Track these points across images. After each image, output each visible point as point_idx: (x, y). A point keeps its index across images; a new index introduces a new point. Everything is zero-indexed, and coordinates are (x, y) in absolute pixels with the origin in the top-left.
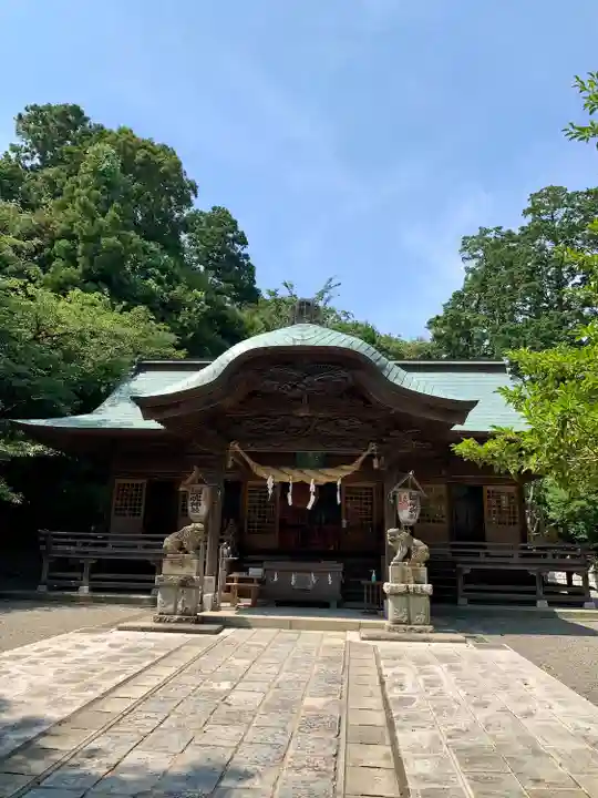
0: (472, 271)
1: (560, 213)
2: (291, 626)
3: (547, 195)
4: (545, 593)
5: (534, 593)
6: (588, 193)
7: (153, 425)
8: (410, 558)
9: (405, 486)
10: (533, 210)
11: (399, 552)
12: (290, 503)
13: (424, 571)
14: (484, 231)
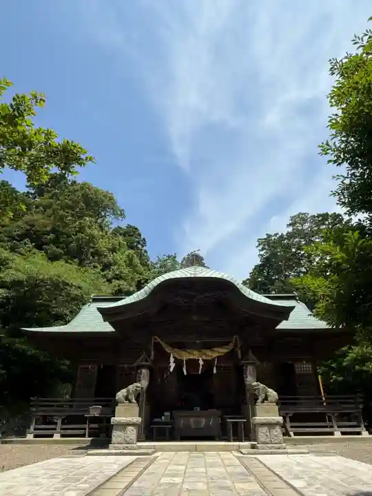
0: (262, 255)
1: (306, 226)
2: (196, 449)
4: (339, 427)
5: (332, 427)
6: (318, 216)
8: (267, 400)
10: (292, 225)
11: (260, 398)
12: (185, 374)
14: (269, 236)
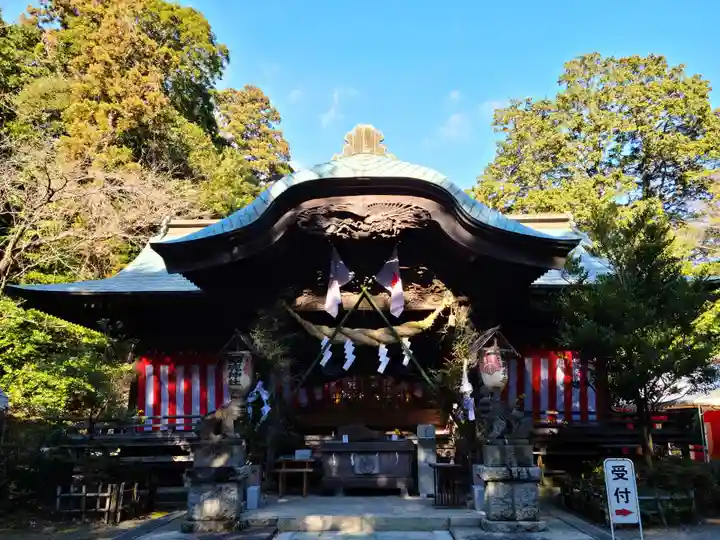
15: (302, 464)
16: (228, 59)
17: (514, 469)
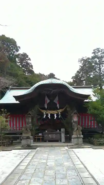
0: (81, 66)
2: (52, 146)
3: (97, 50)
7: (18, 102)
8: (78, 130)
9: (75, 114)
10: (94, 53)
11: (75, 129)
13: (81, 133)
15: (40, 136)
16: (20, 48)
17: (78, 136)
